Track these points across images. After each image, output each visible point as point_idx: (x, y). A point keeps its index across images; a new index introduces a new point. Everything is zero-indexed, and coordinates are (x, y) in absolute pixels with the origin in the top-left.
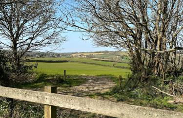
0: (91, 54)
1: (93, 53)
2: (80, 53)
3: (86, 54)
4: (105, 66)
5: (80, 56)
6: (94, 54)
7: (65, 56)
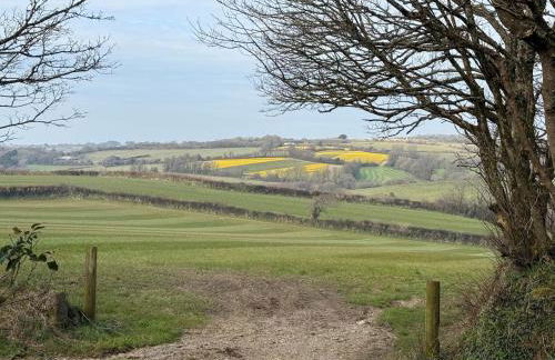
0: (193, 153)
1: (202, 146)
2: (131, 147)
3: (163, 155)
4: (269, 216)
5: (132, 161)
6: (204, 154)
7: (47, 162)
